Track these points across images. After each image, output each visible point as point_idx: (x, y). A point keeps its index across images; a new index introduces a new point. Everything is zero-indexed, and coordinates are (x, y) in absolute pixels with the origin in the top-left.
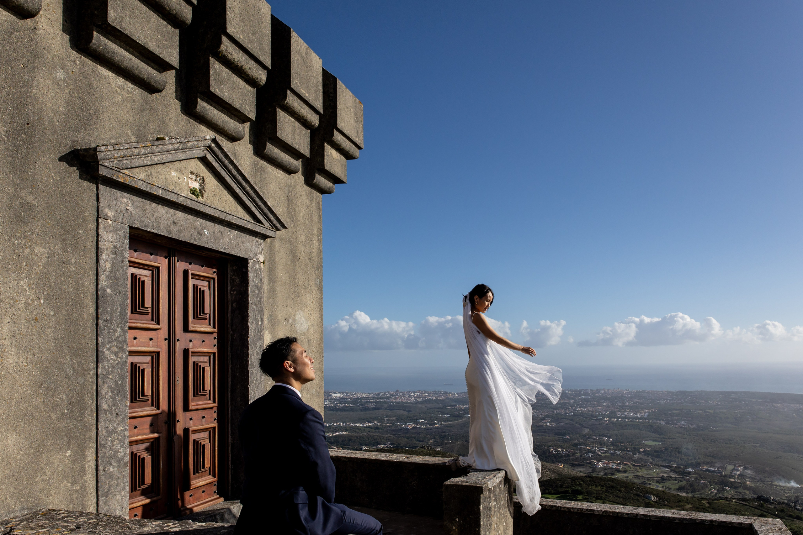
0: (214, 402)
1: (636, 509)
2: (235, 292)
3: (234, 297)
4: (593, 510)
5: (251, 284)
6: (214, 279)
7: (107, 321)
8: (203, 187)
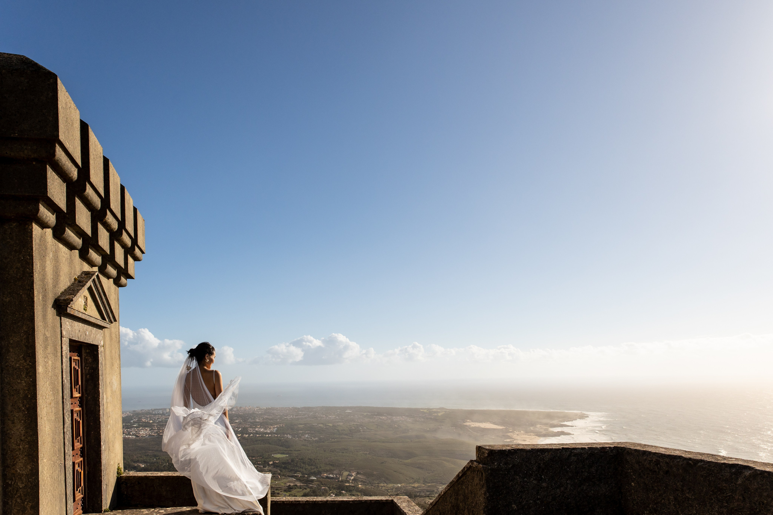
0: (81, 444)
1: (325, 498)
2: (88, 368)
3: (87, 371)
4: (299, 501)
5: (100, 362)
6: (79, 360)
7: (66, 399)
8: (87, 303)
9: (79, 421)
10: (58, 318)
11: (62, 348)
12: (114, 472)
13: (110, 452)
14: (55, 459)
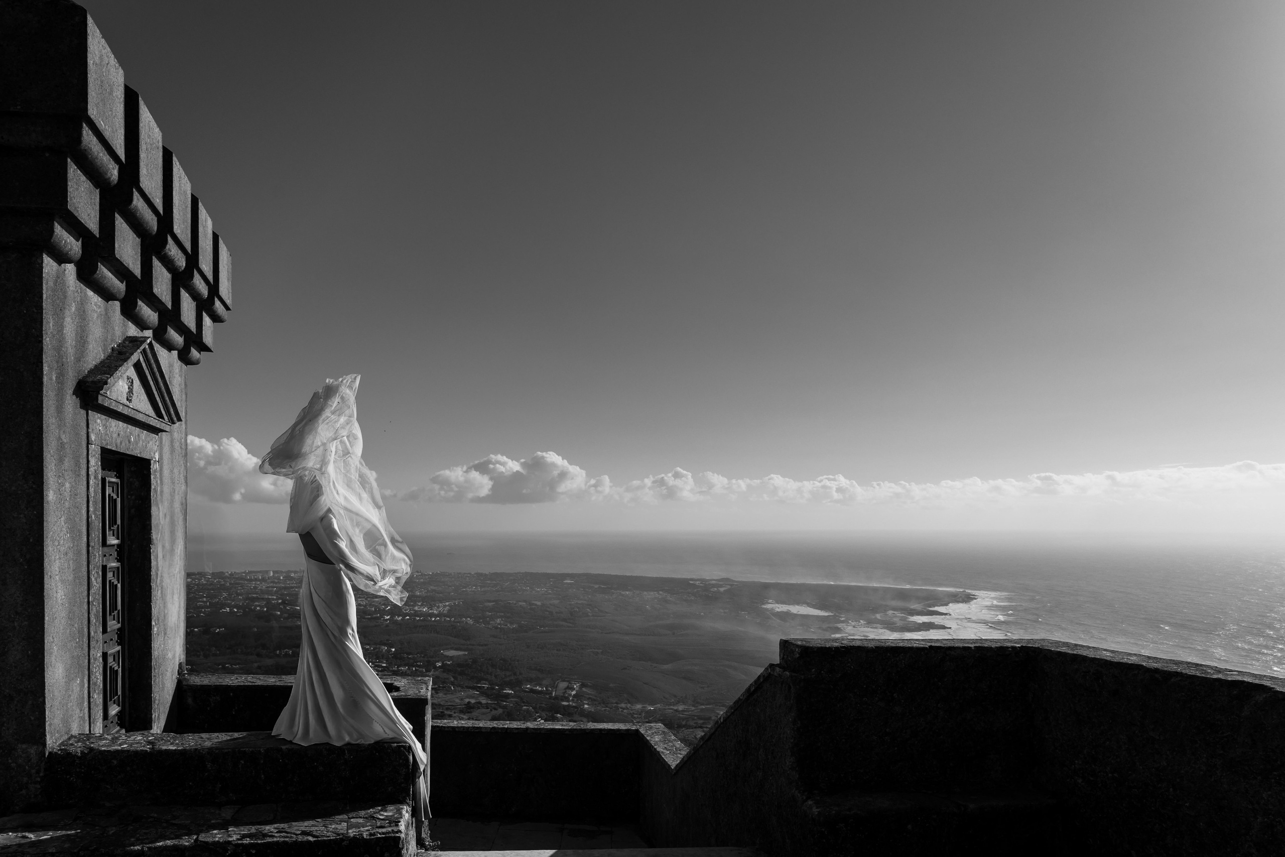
0: (119, 623)
1: (524, 724)
2: (133, 497)
3: (132, 502)
4: (480, 728)
5: (153, 487)
6: (118, 484)
7: (93, 547)
8: (132, 389)
9: (116, 585)
10: (83, 412)
11: (88, 462)
12: (173, 671)
13: (166, 638)
14: (72, 645)
